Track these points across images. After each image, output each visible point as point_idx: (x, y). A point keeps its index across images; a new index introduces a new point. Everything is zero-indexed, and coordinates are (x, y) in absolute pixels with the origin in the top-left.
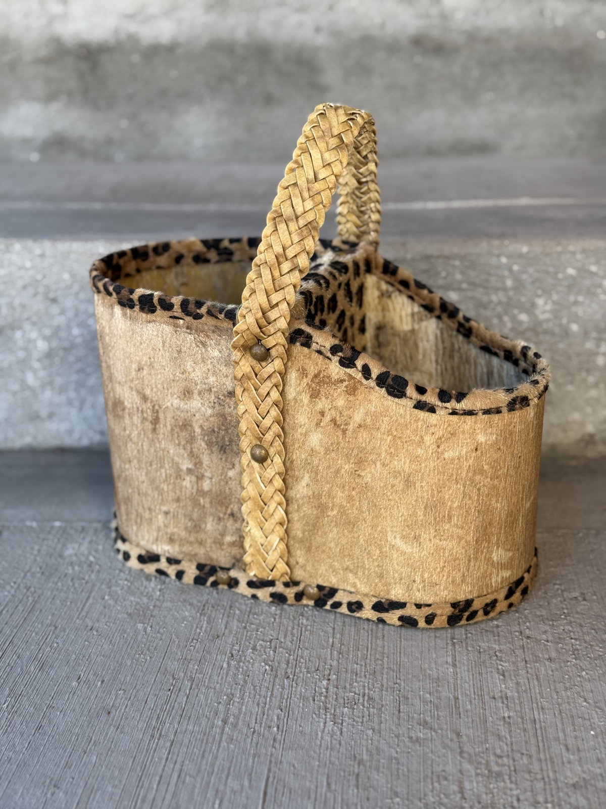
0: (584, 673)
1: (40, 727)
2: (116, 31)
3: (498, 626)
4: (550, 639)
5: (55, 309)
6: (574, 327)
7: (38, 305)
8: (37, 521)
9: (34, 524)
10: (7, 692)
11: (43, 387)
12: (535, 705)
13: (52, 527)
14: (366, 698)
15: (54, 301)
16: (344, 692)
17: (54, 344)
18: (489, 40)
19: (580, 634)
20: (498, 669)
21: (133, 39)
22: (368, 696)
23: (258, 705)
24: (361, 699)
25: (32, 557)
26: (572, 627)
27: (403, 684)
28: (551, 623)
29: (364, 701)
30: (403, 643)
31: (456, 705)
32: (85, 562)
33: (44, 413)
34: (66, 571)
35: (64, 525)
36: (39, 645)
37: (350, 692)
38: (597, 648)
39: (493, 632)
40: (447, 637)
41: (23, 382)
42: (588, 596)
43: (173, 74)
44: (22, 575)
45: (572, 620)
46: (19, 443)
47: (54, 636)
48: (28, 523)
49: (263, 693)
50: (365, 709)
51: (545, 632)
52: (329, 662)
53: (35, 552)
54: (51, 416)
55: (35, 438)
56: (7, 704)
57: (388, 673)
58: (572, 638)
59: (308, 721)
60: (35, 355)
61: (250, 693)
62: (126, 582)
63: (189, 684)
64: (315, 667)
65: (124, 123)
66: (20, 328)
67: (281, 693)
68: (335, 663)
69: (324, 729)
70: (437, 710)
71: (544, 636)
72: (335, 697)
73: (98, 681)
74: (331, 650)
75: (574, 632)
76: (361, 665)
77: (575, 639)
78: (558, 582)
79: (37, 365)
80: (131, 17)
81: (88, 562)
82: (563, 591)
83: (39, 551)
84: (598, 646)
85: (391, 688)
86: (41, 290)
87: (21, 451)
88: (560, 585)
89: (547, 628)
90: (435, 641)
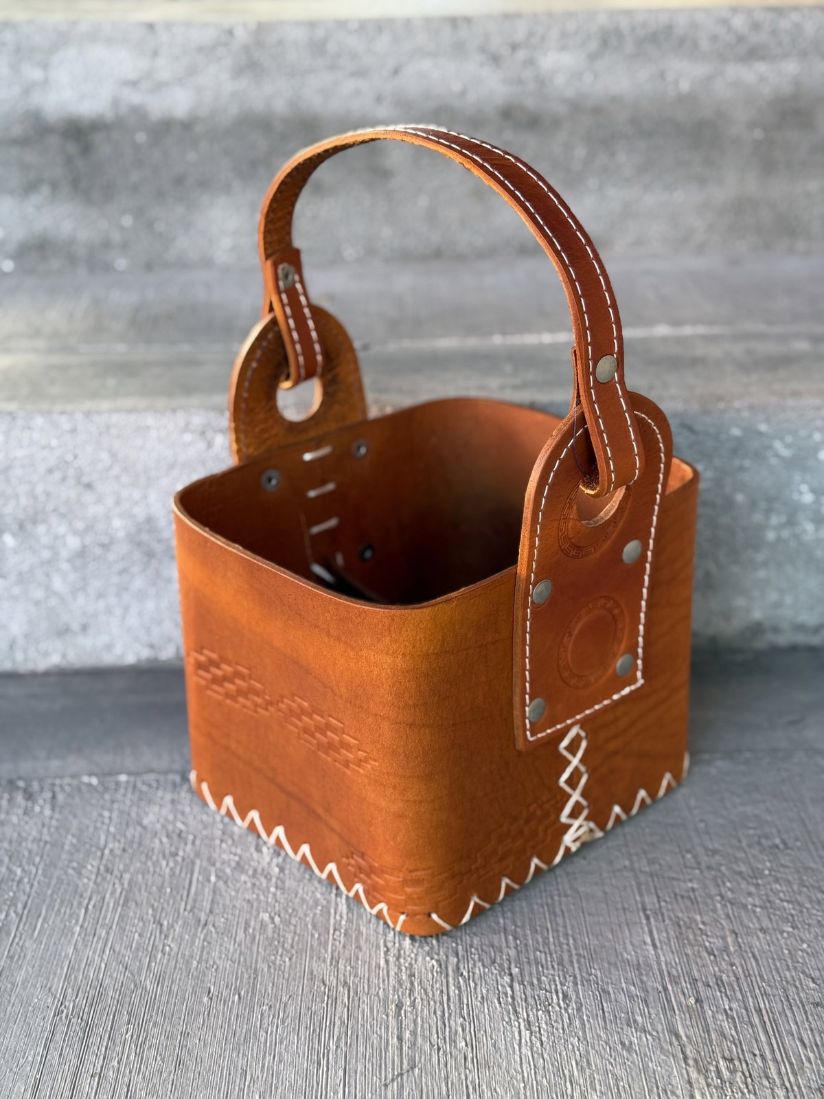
0: (805, 946)
1: (179, 1063)
2: (116, 102)
3: (693, 890)
4: (757, 903)
5: (89, 498)
6: (740, 498)
7: (68, 492)
8: (96, 775)
9: (94, 781)
10: (126, 1017)
11: (74, 593)
12: (757, 991)
13: (118, 784)
14: (561, 995)
15: (89, 486)
16: (533, 990)
17: (88, 540)
18: (597, 111)
19: (792, 894)
20: (706, 947)
21: (139, 112)
22: (563, 993)
23: (435, 1013)
24: (555, 997)
25: (105, 828)
26: (780, 885)
27: (599, 973)
28: (754, 881)
29: (558, 999)
30: (587, 919)
31: (667, 999)
32: (173, 831)
33: (75, 626)
34: (152, 845)
35: (132, 779)
36: (147, 950)
37: (540, 989)
38: (814, 912)
39: (689, 898)
40: (638, 908)
41: (48, 588)
42: (790, 842)
43: (192, 156)
44: (99, 854)
45: (778, 875)
46: (42, 665)
47: (163, 936)
48: (85, 779)
49: (437, 997)
50: (563, 1011)
51: (750, 894)
52: (505, 950)
53: (107, 821)
54: (84, 628)
55: (64, 656)
56: (130, 1033)
57: (579, 962)
58: (782, 901)
59: (499, 1031)
60: (64, 553)
61: (422, 999)
62: (232, 857)
63: (346, 993)
64: (491, 958)
65: (127, 221)
66: (44, 521)
67: (459, 996)
68: (513, 953)
69: (520, 1039)
70: (647, 1006)
71: (750, 899)
72: (523, 996)
73: (234, 995)
74: (505, 934)
75: (783, 892)
76: (545, 953)
77: (788, 901)
78: (751, 825)
79: (66, 566)
80: (134, 84)
81: (177, 831)
82: (759, 837)
83: (110, 818)
84: (814, 908)
85: (587, 981)
86: (71, 473)
87: (47, 674)
88: (754, 828)
89: (753, 889)
90: (625, 914)
